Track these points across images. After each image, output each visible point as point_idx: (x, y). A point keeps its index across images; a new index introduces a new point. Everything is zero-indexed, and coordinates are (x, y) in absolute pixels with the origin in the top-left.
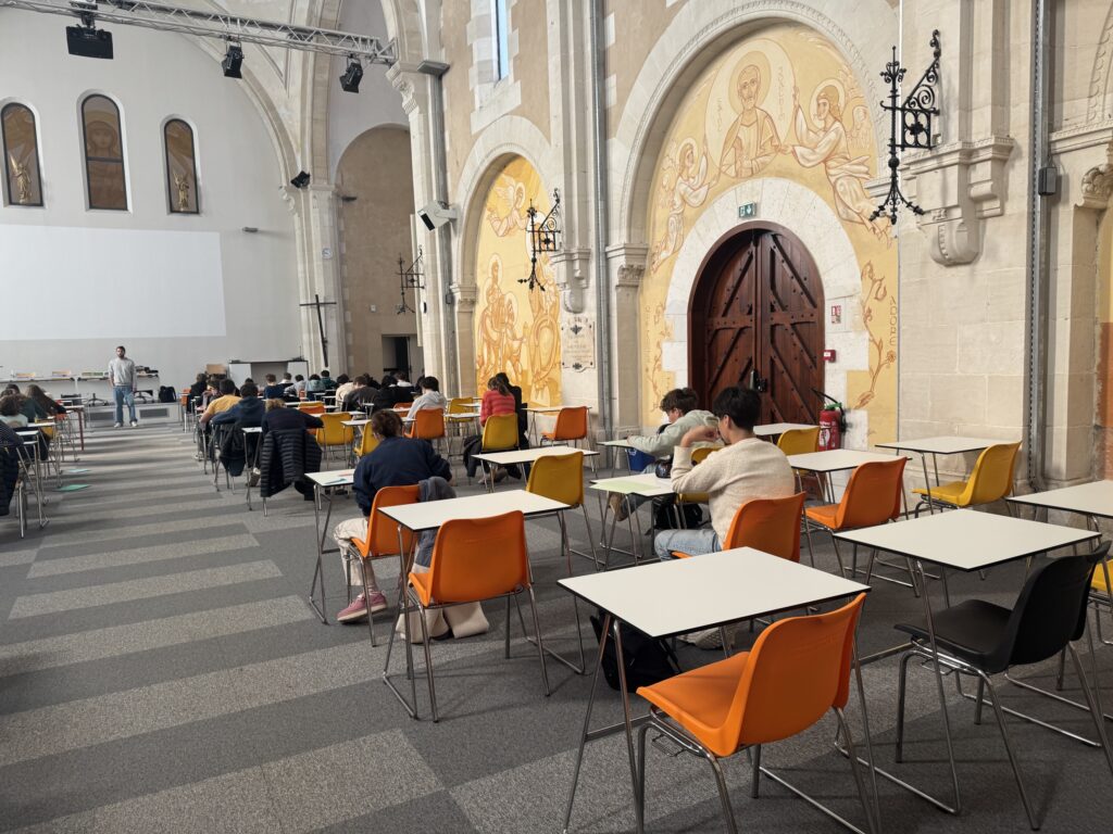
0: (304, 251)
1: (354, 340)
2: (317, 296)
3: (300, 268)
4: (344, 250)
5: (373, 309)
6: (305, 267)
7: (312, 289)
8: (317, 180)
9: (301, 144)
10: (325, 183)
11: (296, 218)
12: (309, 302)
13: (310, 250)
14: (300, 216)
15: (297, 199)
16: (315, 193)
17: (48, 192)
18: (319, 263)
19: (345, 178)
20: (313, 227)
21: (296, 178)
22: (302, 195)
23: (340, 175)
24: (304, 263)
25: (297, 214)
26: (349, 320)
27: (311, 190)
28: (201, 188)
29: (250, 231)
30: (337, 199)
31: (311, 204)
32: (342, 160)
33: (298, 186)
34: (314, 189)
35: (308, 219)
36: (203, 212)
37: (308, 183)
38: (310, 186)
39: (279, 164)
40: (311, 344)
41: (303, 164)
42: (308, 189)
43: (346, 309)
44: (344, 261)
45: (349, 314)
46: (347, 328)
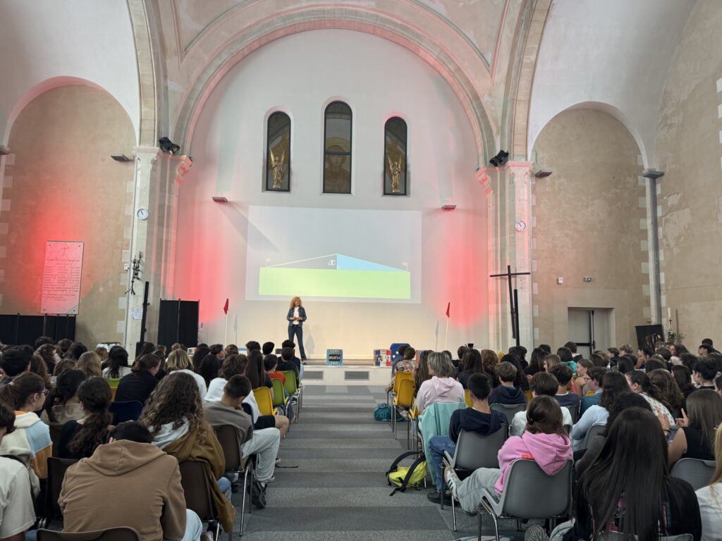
1: (540, 312)
2: (509, 267)
3: (491, 241)
5: (560, 282)
8: (515, 157)
9: (502, 127)
10: (523, 160)
11: (490, 195)
12: (499, 273)
13: (503, 224)
14: (495, 192)
15: (494, 177)
16: (513, 169)
17: (294, 179)
18: (512, 235)
19: (539, 157)
20: (507, 201)
21: (496, 157)
22: (498, 173)
23: (534, 153)
24: (496, 236)
25: (492, 191)
26: (536, 292)
27: (509, 167)
28: (409, 173)
29: (448, 208)
30: (531, 176)
31: (507, 181)
32: (537, 140)
33: (496, 165)
34: (513, 166)
35: (503, 195)
36: (409, 194)
37: (506, 161)
38: (509, 163)
39: (477, 148)
40: (497, 314)
41: (502, 144)
42: (506, 167)
43: (533, 281)
44: (534, 234)
45: (536, 285)
46: (534, 300)
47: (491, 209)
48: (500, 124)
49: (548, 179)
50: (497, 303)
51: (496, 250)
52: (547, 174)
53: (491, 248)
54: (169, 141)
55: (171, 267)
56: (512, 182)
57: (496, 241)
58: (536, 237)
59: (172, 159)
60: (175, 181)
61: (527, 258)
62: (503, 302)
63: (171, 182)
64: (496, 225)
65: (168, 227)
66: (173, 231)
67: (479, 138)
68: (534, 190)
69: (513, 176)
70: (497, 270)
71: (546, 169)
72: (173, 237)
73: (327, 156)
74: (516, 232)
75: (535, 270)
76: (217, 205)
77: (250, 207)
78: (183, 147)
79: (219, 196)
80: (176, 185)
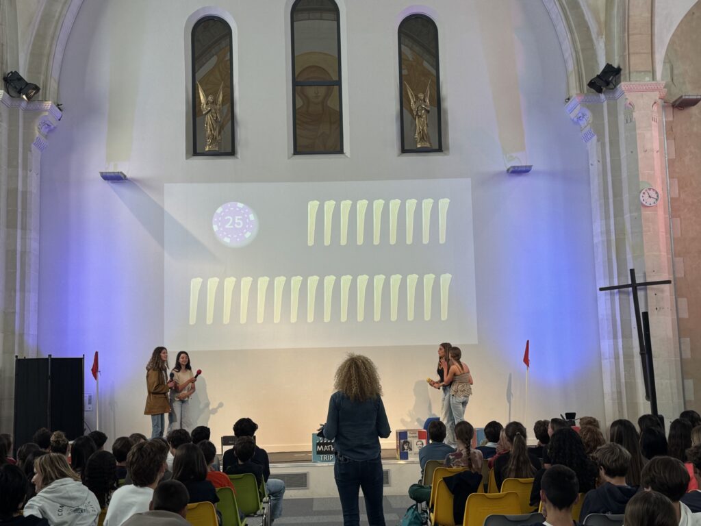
1: (693, 350)
2: (632, 271)
3: (598, 226)
7: (623, 261)
8: (633, 75)
9: (606, 22)
10: (647, 79)
11: (593, 145)
12: (616, 284)
13: (618, 194)
14: (601, 139)
15: (597, 113)
16: (631, 97)
17: (242, 134)
18: (635, 214)
19: (676, 72)
20: (623, 155)
21: (598, 76)
22: (605, 104)
23: (668, 66)
24: (607, 218)
25: (595, 138)
26: (684, 314)
27: (623, 93)
28: (446, 112)
29: (517, 172)
30: (664, 107)
31: (621, 118)
32: (672, 42)
33: (600, 91)
34: (630, 91)
35: (614, 143)
36: (448, 149)
37: (618, 82)
38: (623, 85)
39: (565, 62)
40: (617, 358)
41: (608, 54)
42: (617, 94)
43: (678, 294)
44: (675, 209)
45: (683, 302)
46: (682, 329)
47: (595, 168)
48: (602, 17)
49: (694, 110)
50: (615, 337)
51: (609, 241)
52: (692, 103)
53: (598, 239)
54: (20, 79)
55: (32, 298)
56: (630, 120)
57: (608, 225)
58: (679, 217)
59: (26, 110)
60: (33, 147)
61: (664, 253)
62: (626, 336)
63: (27, 149)
64: (606, 197)
65: (24, 228)
66: (33, 235)
67: (567, 45)
68: (670, 131)
69: (630, 108)
70: (611, 277)
71: (690, 93)
72: (34, 245)
73: (298, 88)
74: (642, 209)
75: (680, 274)
76: (107, 186)
77: (167, 186)
78: (45, 87)
79: (111, 169)
80: (35, 154)
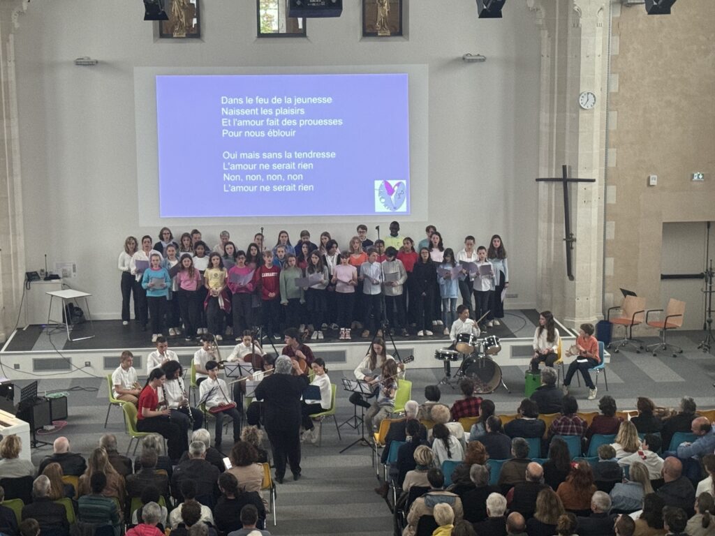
0: (552, 92)
1: (617, 232)
2: (564, 167)
3: (544, 117)
4: (614, 88)
5: (653, 182)
6: (551, 118)
7: (561, 155)
12: (553, 176)
14: (551, 36)
15: (549, 8)
16: (579, 3)
17: (207, 17)
18: (574, 115)
22: (557, 3)
25: (547, 32)
26: (612, 200)
29: (474, 60)
30: (613, 4)
31: (570, 21)
35: (563, 41)
36: (407, 32)
43: (607, 182)
44: (612, 102)
45: (613, 189)
46: (608, 213)
50: (550, 222)
53: (543, 129)
58: (617, 110)
65: (8, 118)
69: (577, 14)
74: (580, 111)
75: (613, 164)
77: (135, 69)
79: (83, 55)
